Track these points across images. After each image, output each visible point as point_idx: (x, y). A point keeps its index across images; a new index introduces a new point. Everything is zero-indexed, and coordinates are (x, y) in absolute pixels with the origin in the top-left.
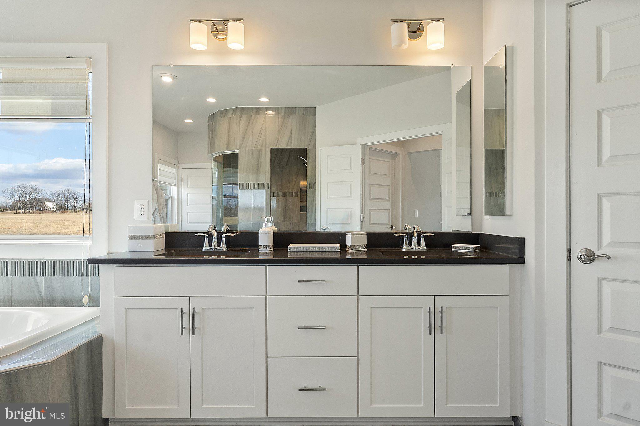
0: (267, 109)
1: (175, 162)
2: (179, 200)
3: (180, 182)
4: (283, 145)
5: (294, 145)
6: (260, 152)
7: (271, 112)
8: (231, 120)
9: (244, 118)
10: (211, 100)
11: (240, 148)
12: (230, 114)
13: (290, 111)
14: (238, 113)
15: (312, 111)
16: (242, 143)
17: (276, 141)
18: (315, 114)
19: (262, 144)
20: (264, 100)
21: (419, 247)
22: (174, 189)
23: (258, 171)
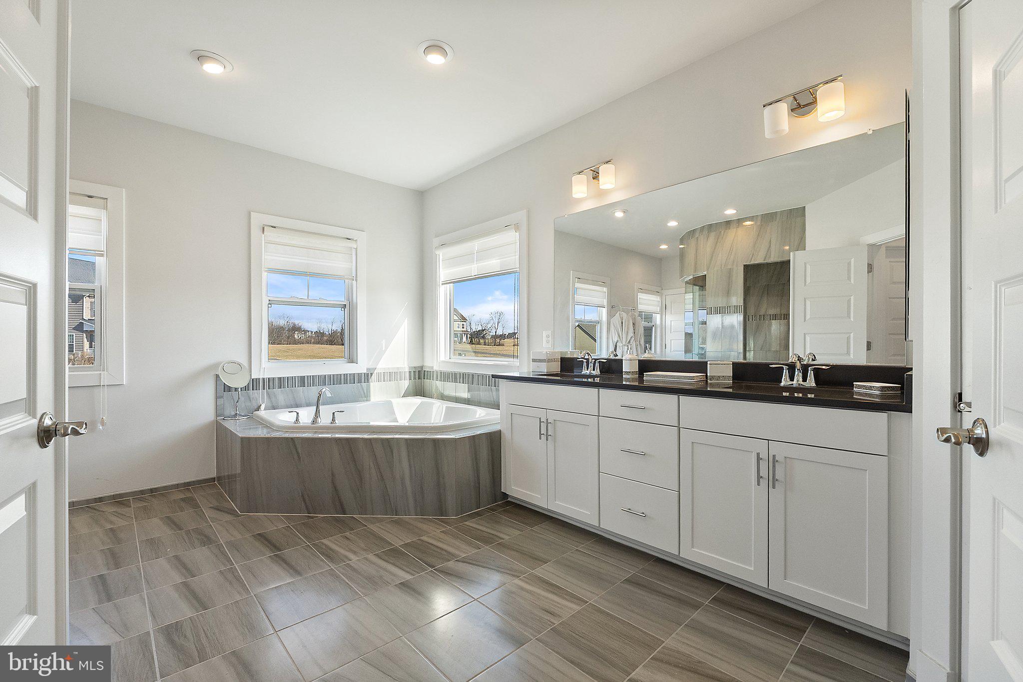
0: (740, 221)
1: (658, 289)
2: (663, 327)
3: (664, 308)
4: (759, 260)
5: (774, 258)
6: (730, 272)
7: (748, 223)
8: (699, 239)
9: (713, 235)
10: (673, 224)
11: (708, 270)
12: (697, 235)
13: (768, 218)
14: (705, 232)
15: (801, 212)
16: (710, 262)
17: (751, 256)
18: (804, 216)
19: (733, 261)
20: (730, 212)
21: (803, 383)
22: (658, 317)
23: (728, 293)
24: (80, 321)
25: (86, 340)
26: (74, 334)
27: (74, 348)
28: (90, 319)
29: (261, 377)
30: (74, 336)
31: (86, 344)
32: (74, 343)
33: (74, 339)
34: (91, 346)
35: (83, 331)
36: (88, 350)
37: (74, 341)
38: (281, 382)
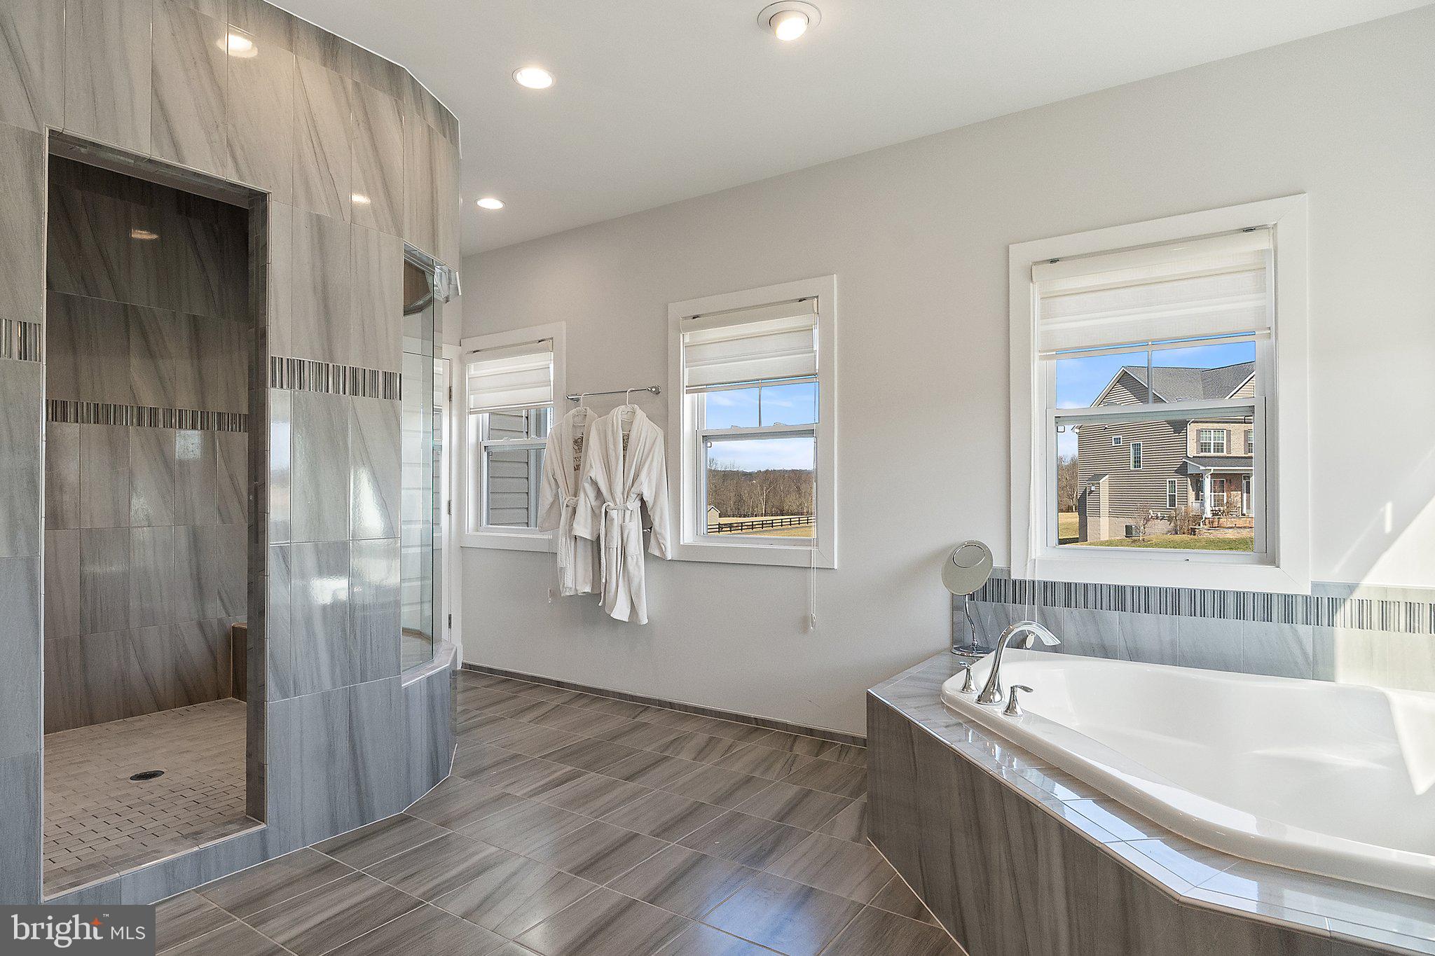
24: (1184, 460)
25: (1191, 488)
26: (1176, 480)
27: (1176, 500)
28: (1196, 457)
29: (1028, 578)
30: (1176, 482)
31: (1192, 495)
32: (1176, 494)
33: (1176, 487)
34: (1197, 499)
35: (1187, 475)
36: (1194, 504)
37: (1176, 490)
38: (1071, 593)
